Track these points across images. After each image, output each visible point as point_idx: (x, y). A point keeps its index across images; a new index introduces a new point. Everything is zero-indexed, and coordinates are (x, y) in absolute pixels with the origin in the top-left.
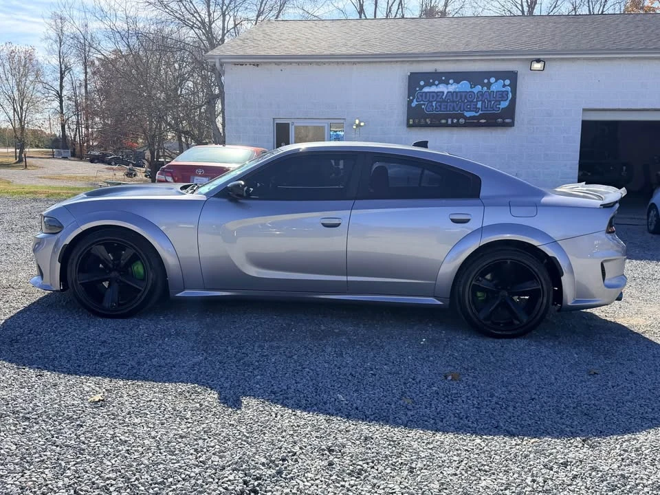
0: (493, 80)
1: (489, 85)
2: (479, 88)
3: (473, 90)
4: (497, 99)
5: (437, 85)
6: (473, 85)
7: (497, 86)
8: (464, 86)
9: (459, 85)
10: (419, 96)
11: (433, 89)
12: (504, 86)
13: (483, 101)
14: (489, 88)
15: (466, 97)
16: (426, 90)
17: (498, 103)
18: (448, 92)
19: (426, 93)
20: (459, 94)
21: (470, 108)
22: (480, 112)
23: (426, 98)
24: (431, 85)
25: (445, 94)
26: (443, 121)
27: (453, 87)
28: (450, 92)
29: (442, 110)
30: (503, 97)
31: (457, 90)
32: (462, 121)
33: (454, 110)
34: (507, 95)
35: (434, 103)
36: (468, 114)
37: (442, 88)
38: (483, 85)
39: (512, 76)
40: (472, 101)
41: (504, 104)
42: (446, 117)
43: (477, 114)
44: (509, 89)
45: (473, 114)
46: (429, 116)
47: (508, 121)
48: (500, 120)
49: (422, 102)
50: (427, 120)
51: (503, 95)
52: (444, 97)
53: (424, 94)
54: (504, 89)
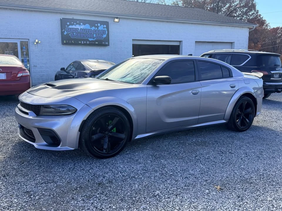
0: (99, 25)
1: (98, 27)
2: (93, 28)
3: (91, 28)
4: (102, 33)
5: (75, 25)
6: (91, 26)
7: (101, 28)
8: (87, 26)
9: (85, 26)
10: (67, 30)
11: (74, 27)
12: (104, 28)
13: (96, 34)
14: (98, 28)
15: (88, 31)
16: (70, 27)
17: (102, 35)
18: (81, 29)
19: (71, 28)
20: (85, 30)
21: (91, 37)
22: (95, 39)
23: (71, 31)
24: (72, 25)
25: (79, 29)
26: (80, 42)
27: (82, 27)
28: (82, 29)
29: (79, 37)
30: (104, 33)
31: (85, 28)
32: (88, 42)
33: (84, 37)
34: (105, 32)
35: (75, 34)
36: (90, 39)
37: (78, 27)
38: (95, 27)
39: (107, 24)
40: (91, 34)
41: (105, 36)
42: (81, 40)
43: (94, 40)
44: (106, 29)
45: (92, 39)
46: (73, 39)
47: (107, 43)
48: (103, 43)
49: (69, 33)
50: (73, 41)
51: (104, 32)
52: (79, 31)
53: (70, 29)
54: (104, 29)
